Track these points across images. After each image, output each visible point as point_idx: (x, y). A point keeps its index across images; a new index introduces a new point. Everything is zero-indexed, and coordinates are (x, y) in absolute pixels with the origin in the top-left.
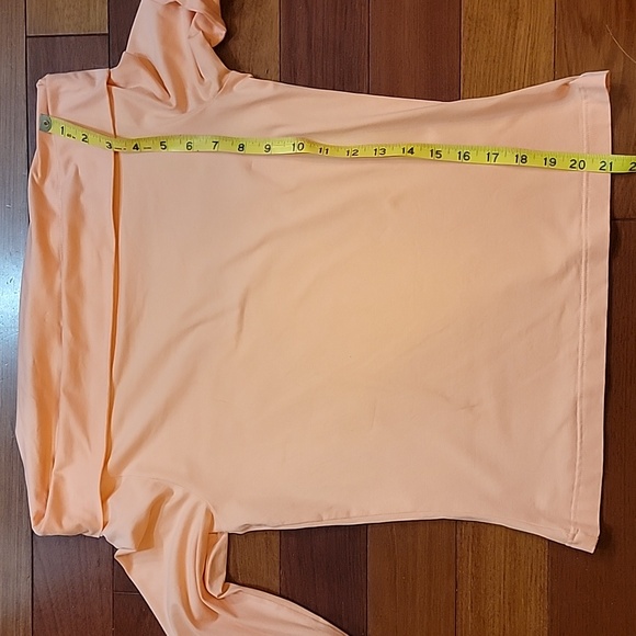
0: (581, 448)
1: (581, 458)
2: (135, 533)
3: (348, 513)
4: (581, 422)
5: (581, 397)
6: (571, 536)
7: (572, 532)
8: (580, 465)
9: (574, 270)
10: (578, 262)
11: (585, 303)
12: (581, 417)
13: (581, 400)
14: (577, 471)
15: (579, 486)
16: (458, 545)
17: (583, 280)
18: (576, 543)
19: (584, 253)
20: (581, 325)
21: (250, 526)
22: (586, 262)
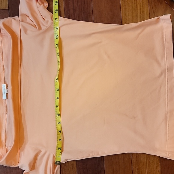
0: (168, 128)
1: (168, 131)
2: (29, 165)
3: (98, 153)
4: (168, 120)
5: (168, 113)
6: (167, 155)
7: (168, 154)
8: (168, 133)
9: (164, 75)
10: (165, 72)
11: (167, 84)
12: (168, 119)
13: (168, 114)
14: (167, 135)
15: (168, 140)
16: (132, 159)
17: (166, 78)
18: (169, 157)
19: (167, 69)
20: (167, 91)
21: (67, 160)
22: (167, 72)
